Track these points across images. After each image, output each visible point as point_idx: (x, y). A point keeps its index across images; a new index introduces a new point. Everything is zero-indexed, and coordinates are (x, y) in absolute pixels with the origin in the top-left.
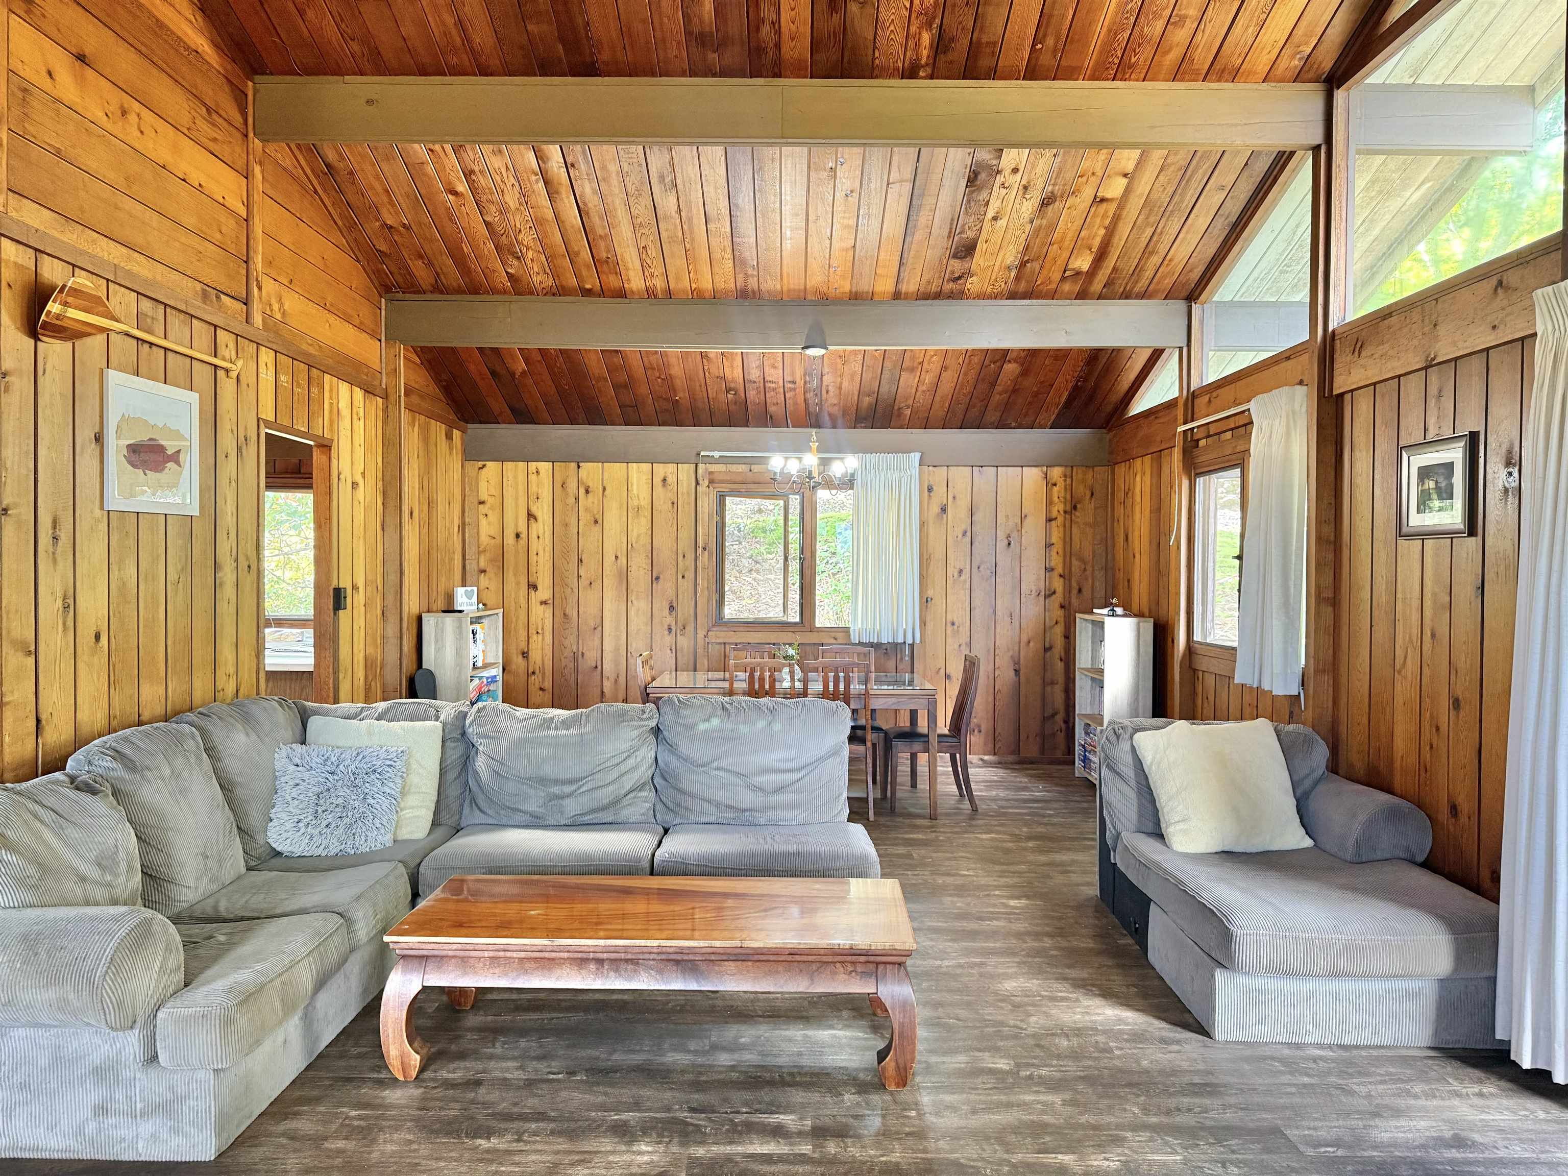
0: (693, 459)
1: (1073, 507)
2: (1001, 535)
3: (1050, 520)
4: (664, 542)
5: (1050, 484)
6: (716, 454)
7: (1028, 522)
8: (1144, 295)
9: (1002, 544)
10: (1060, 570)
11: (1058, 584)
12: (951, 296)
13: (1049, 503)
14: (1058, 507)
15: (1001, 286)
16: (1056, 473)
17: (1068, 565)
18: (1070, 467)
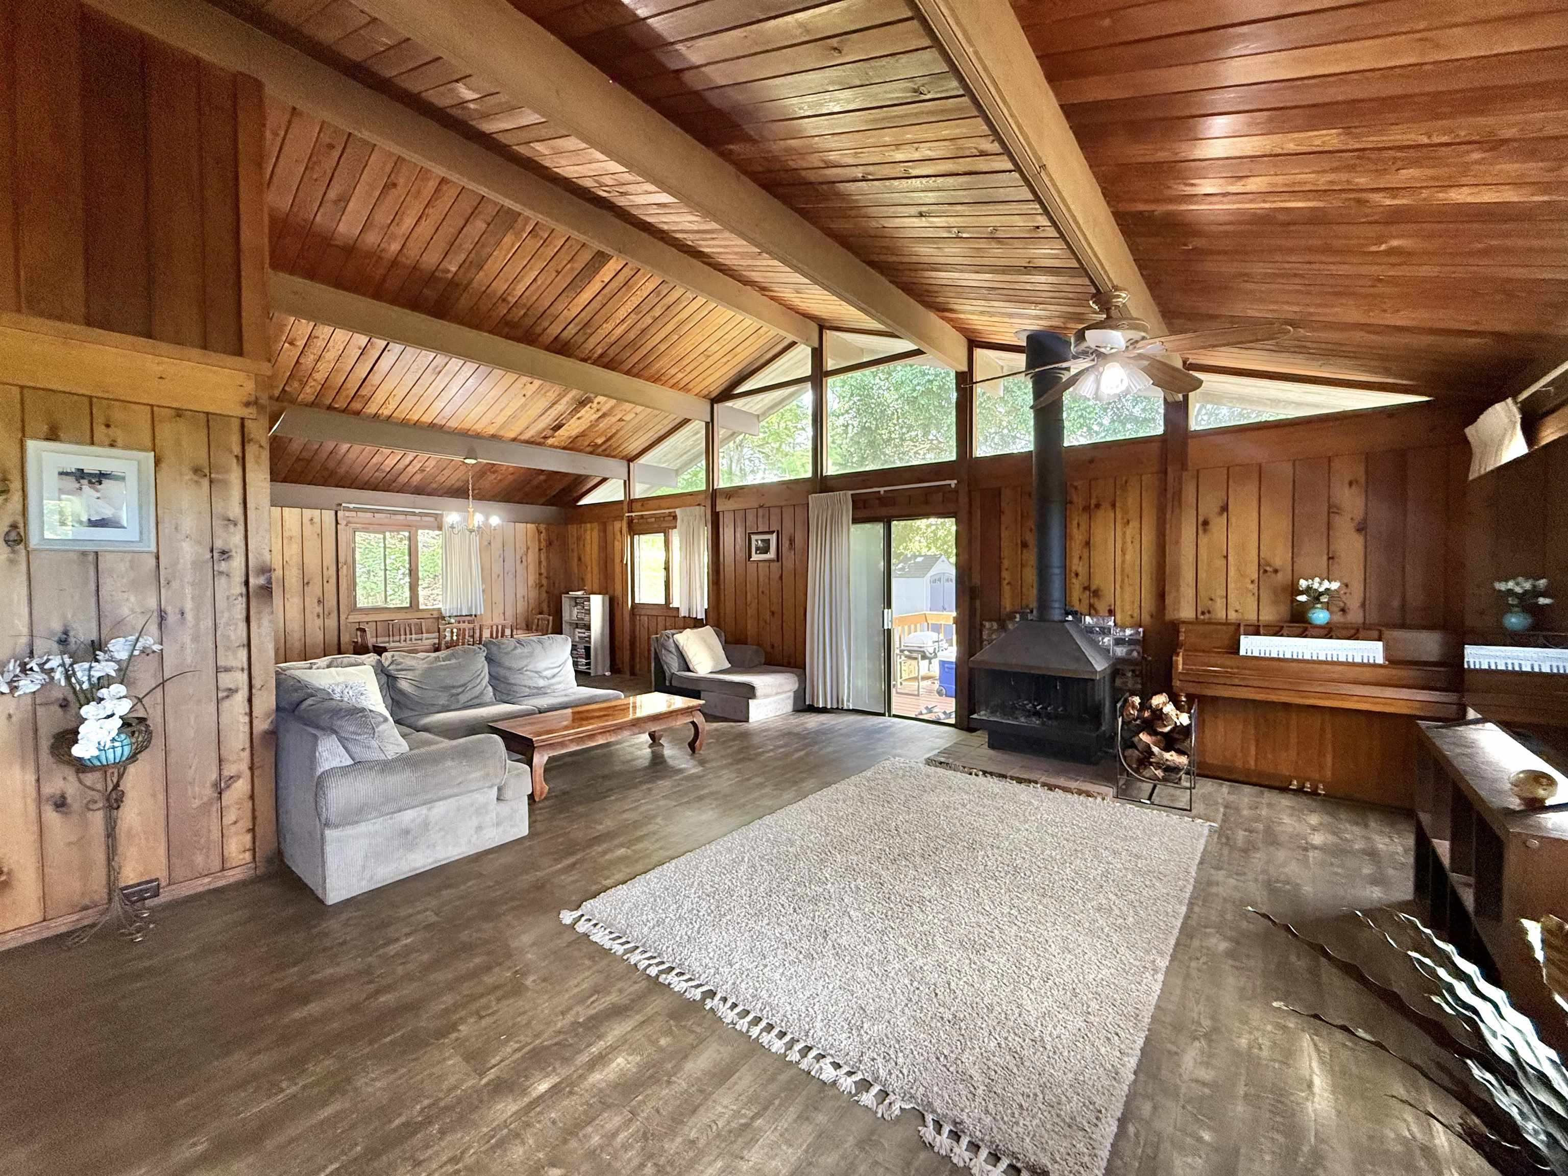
0: (335, 507)
1: (550, 543)
2: (518, 557)
3: (540, 550)
4: (312, 561)
5: (540, 533)
6: (351, 506)
7: (530, 551)
8: (614, 457)
9: (518, 561)
10: (545, 574)
11: (544, 582)
12: (539, 444)
13: (540, 541)
14: (543, 544)
15: (563, 444)
16: (542, 527)
17: (548, 571)
18: (549, 524)
